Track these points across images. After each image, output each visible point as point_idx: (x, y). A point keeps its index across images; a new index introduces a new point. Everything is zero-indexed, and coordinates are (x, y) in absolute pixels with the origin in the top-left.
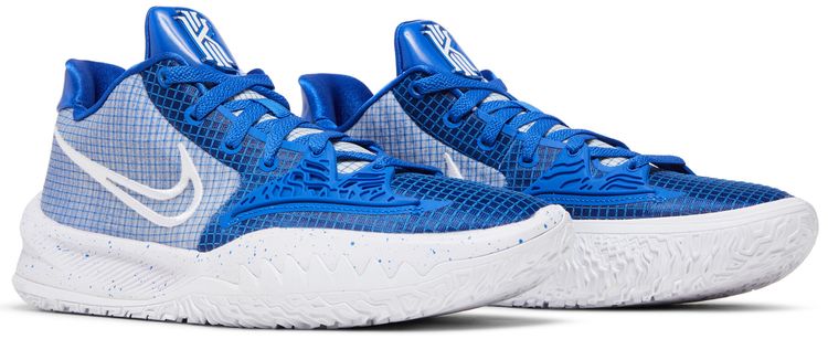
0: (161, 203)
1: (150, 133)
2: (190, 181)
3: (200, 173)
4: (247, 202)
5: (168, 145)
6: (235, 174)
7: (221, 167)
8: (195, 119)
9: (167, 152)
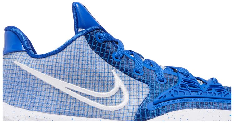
0: (103, 99)
1: (96, 65)
2: (120, 88)
3: (125, 84)
4: (162, 98)
5: (106, 71)
6: (145, 85)
7: (136, 82)
8: (117, 58)
9: (106, 74)
